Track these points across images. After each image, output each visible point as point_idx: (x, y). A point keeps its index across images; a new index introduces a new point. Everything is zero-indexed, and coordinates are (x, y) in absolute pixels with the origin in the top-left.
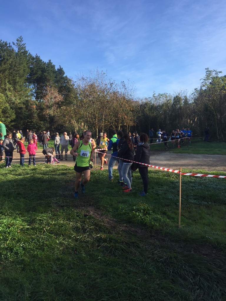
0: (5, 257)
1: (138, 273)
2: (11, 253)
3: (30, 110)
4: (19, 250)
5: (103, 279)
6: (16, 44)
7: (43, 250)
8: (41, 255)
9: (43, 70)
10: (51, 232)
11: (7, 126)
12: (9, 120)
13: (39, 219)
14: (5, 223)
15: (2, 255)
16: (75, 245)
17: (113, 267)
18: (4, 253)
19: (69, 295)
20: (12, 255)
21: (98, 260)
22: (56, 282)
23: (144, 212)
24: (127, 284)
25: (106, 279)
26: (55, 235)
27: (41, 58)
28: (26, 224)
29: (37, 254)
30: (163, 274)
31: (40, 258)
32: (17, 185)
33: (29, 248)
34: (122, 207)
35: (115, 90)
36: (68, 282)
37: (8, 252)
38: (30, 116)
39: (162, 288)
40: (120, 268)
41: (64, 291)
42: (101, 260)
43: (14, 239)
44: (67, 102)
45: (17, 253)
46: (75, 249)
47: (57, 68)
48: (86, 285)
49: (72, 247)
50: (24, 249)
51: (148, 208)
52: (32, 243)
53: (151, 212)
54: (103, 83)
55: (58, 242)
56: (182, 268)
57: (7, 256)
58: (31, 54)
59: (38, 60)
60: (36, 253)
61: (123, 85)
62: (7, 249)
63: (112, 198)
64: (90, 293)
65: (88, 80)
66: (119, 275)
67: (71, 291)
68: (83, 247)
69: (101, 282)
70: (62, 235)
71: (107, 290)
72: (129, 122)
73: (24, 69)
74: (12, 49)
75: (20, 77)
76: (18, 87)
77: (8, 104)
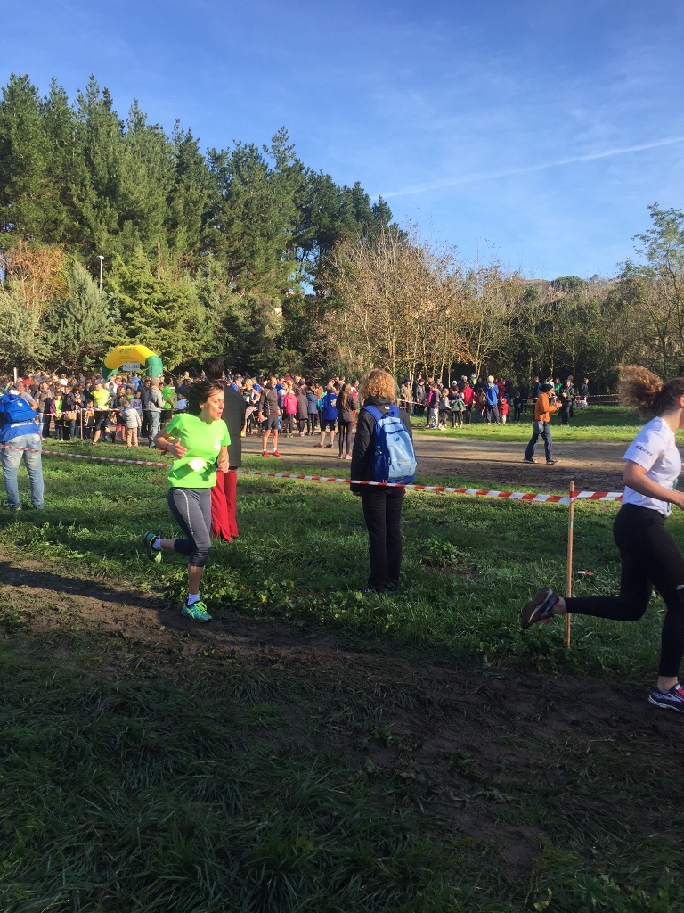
58: (312, 169)
74: (262, 162)
75: (268, 237)
76: (259, 262)
77: (204, 308)
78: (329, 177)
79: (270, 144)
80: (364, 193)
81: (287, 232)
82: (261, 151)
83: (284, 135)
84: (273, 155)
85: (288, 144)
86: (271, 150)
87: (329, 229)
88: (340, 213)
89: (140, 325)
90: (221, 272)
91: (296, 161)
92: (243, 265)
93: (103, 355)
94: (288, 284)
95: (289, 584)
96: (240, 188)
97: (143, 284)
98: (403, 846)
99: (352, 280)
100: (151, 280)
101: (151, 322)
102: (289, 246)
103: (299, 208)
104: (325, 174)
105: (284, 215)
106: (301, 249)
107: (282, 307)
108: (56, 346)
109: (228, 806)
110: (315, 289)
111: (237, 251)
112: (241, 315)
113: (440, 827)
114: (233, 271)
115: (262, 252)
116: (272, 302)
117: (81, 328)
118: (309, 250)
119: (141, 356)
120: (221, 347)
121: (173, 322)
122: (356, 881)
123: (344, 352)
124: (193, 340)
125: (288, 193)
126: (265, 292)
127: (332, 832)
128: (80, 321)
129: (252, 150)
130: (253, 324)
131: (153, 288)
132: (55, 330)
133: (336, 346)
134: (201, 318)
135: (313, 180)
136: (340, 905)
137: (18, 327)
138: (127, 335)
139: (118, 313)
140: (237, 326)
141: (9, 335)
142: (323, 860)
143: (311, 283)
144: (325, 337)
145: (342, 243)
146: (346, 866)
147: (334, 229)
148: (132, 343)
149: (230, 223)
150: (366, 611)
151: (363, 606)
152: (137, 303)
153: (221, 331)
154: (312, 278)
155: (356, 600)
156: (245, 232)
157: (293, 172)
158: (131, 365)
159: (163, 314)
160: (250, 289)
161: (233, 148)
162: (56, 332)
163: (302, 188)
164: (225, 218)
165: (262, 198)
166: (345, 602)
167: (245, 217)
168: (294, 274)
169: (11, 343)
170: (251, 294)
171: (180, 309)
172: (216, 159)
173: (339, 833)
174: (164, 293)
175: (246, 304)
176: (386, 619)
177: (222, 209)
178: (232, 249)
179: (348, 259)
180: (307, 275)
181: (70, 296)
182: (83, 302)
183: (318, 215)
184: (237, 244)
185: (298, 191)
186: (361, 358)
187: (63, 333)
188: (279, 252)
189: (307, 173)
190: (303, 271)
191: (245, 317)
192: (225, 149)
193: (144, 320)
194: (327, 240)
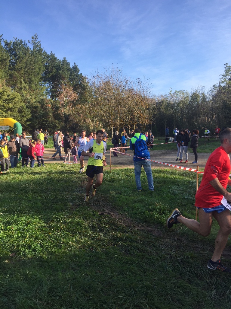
0: (24, 254)
1: (154, 272)
2: (29, 250)
3: (45, 109)
4: (37, 247)
5: (120, 277)
6: (32, 42)
7: (61, 248)
8: (58, 252)
9: (58, 68)
10: (68, 230)
11: (23, 125)
12: (25, 119)
13: (56, 217)
14: (23, 221)
15: (21, 252)
16: (92, 243)
17: (129, 265)
18: (23, 250)
19: (86, 292)
20: (30, 252)
21: (114, 258)
22: (74, 279)
23: (160, 211)
24: (143, 282)
25: (123, 277)
26: (71, 233)
27: (56, 56)
28: (43, 221)
29: (55, 252)
30: (180, 273)
31: (57, 255)
32: (34, 184)
33: (47, 245)
34: (138, 206)
35: (130, 87)
36: (85, 279)
37: (26, 249)
38: (46, 115)
39: (178, 287)
40: (136, 267)
41: (81, 287)
42: (117, 258)
43: (32, 236)
44: (82, 100)
45: (34, 250)
46: (91, 247)
47: (71, 66)
48: (102, 283)
49: (88, 245)
50: (42, 246)
51: (164, 207)
52: (50, 240)
53: (168, 212)
54: (118, 80)
55: (74, 240)
56: (199, 268)
57: (25, 253)
58: (46, 51)
59: (52, 58)
60: (53, 250)
61: (139, 82)
62: (25, 246)
63: (128, 198)
64: (106, 290)
65: (103, 77)
66: (135, 273)
67: (88, 288)
68: (98, 245)
69: (118, 279)
70: (79, 233)
71: (124, 288)
72: (145, 120)
73: (39, 67)
74: (27, 47)
79: (31, 40)
80: (67, 62)
81: (42, 74)
82: (27, 42)
84: (32, 44)
85: (38, 40)
104: (53, 53)
147: (59, 74)
149: (20, 69)
156: (25, 74)
174: (7, 96)
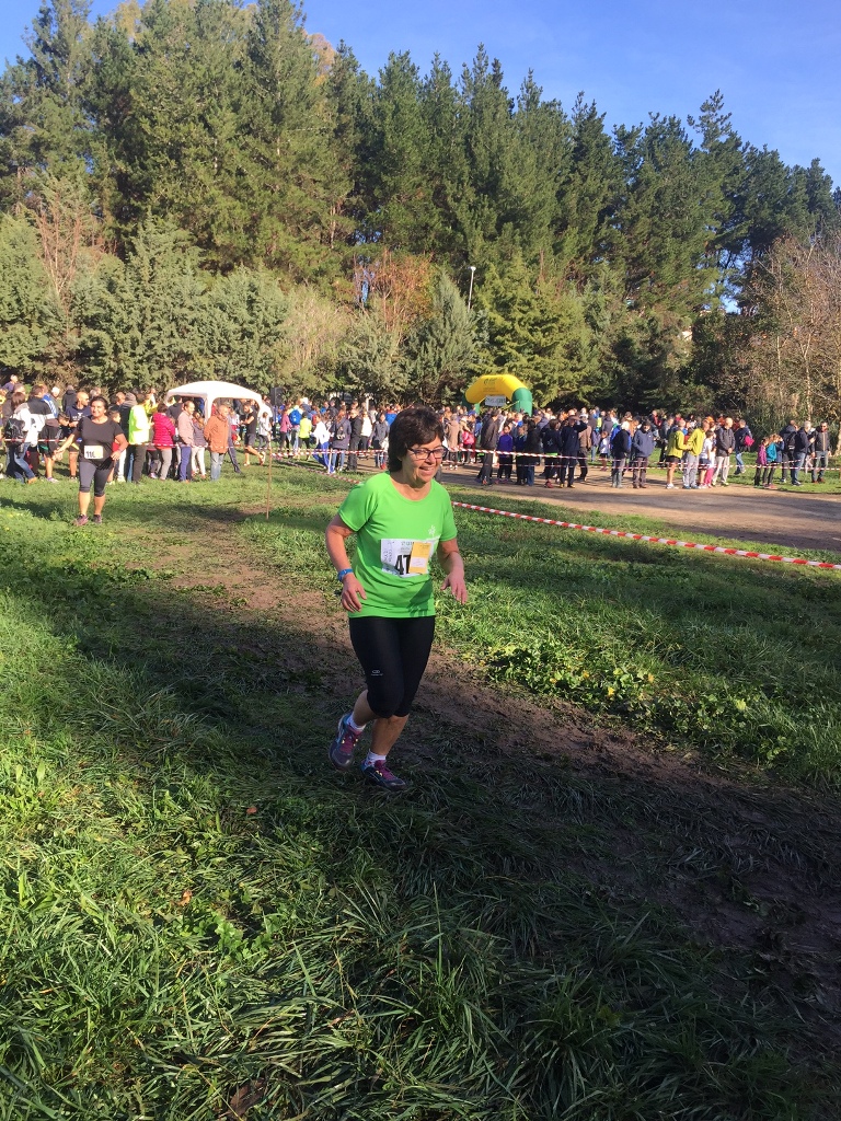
58: (752, 144)
74: (684, 139)
75: (683, 237)
76: (667, 270)
77: (590, 330)
78: (775, 154)
79: (697, 114)
80: (824, 174)
81: (709, 230)
82: (684, 125)
83: (718, 102)
84: (700, 129)
85: (723, 112)
86: (698, 122)
87: (769, 224)
88: (786, 202)
89: (510, 350)
90: (616, 284)
91: (731, 134)
92: (647, 274)
93: (465, 387)
94: (702, 299)
95: (646, 676)
96: (651, 174)
97: (518, 301)
98: (750, 1052)
99: (793, 292)
100: (529, 296)
101: (524, 347)
102: (711, 248)
103: (729, 196)
104: (769, 150)
105: (708, 207)
106: (726, 252)
107: (693, 330)
108: (414, 375)
109: (519, 943)
110: (740, 305)
111: (640, 257)
112: (637, 338)
113: (810, 1040)
114: (632, 283)
115: (673, 256)
116: (680, 323)
117: (443, 354)
118: (738, 253)
119: (507, 388)
120: (607, 379)
121: (550, 347)
122: (670, 1086)
123: (772, 391)
124: (573, 370)
125: (715, 179)
126: (671, 309)
127: (650, 1009)
128: (442, 346)
129: (672, 125)
130: (651, 351)
131: (529, 304)
132: (413, 355)
133: (760, 381)
134: (585, 342)
135: (752, 159)
136: (641, 1111)
137: (375, 352)
138: (495, 362)
139: (486, 335)
140: (631, 353)
141: (365, 361)
142: (631, 1043)
143: (735, 298)
144: (748, 368)
145: (783, 241)
146: (659, 1060)
147: (775, 224)
148: (499, 372)
149: (634, 220)
150: (748, 726)
151: (745, 720)
152: (508, 324)
153: (609, 359)
154: (738, 290)
155: (737, 711)
156: (652, 232)
157: (725, 150)
158: (495, 398)
159: (538, 337)
160: (651, 306)
161: (648, 123)
162: (415, 358)
163: (736, 170)
164: (627, 214)
165: (679, 187)
166: (720, 711)
167: (655, 211)
168: (713, 286)
169: (367, 370)
170: (653, 312)
171: (560, 331)
172: (625, 138)
173: (660, 1012)
174: (542, 311)
175: (646, 325)
176: (775, 741)
177: (626, 203)
178: (634, 255)
179: (791, 264)
180: (731, 287)
181: (435, 316)
182: (448, 323)
183: (754, 206)
184: (640, 248)
185: (729, 175)
186: (795, 398)
187: (422, 359)
188: (695, 257)
189: (744, 150)
190: (726, 282)
191: (641, 342)
192: (637, 126)
193: (515, 344)
194: (763, 238)
